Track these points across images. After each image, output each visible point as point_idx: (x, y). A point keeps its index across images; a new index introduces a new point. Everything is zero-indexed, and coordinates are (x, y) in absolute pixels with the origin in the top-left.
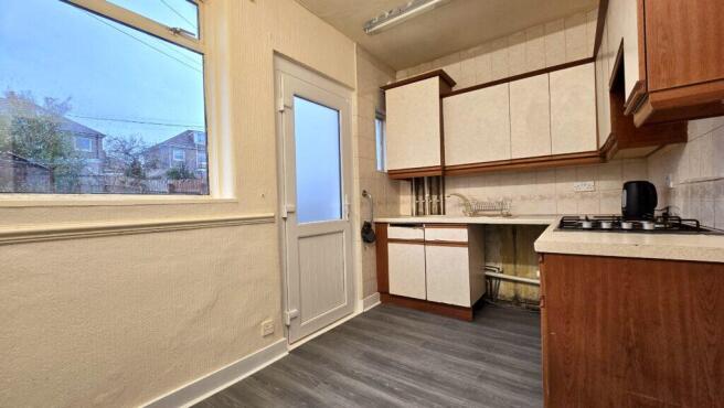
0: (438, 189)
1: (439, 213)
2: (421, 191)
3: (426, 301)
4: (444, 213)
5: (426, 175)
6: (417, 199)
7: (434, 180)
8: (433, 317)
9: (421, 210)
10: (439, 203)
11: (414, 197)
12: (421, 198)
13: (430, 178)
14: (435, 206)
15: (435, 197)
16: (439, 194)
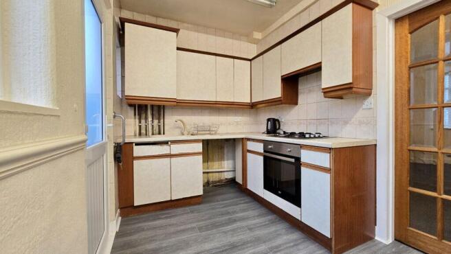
0: (159, 115)
1: (160, 133)
2: (143, 116)
3: (171, 201)
4: (164, 134)
5: (149, 103)
6: (140, 122)
7: (155, 108)
8: (179, 211)
9: (143, 131)
10: (159, 126)
11: (137, 120)
12: (143, 121)
13: (152, 106)
14: (156, 128)
15: (156, 122)
16: (159, 119)
